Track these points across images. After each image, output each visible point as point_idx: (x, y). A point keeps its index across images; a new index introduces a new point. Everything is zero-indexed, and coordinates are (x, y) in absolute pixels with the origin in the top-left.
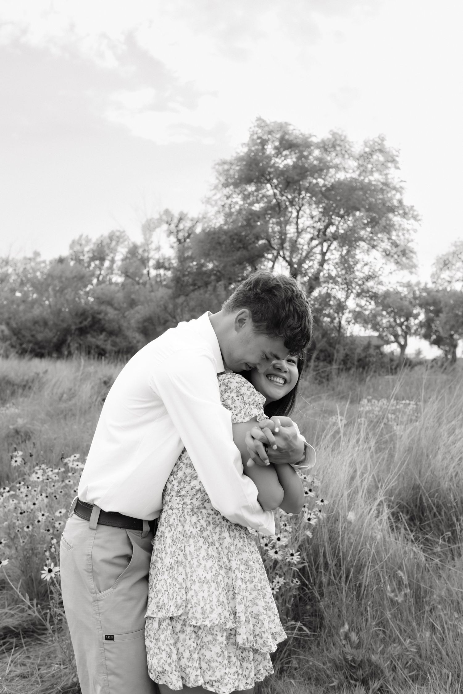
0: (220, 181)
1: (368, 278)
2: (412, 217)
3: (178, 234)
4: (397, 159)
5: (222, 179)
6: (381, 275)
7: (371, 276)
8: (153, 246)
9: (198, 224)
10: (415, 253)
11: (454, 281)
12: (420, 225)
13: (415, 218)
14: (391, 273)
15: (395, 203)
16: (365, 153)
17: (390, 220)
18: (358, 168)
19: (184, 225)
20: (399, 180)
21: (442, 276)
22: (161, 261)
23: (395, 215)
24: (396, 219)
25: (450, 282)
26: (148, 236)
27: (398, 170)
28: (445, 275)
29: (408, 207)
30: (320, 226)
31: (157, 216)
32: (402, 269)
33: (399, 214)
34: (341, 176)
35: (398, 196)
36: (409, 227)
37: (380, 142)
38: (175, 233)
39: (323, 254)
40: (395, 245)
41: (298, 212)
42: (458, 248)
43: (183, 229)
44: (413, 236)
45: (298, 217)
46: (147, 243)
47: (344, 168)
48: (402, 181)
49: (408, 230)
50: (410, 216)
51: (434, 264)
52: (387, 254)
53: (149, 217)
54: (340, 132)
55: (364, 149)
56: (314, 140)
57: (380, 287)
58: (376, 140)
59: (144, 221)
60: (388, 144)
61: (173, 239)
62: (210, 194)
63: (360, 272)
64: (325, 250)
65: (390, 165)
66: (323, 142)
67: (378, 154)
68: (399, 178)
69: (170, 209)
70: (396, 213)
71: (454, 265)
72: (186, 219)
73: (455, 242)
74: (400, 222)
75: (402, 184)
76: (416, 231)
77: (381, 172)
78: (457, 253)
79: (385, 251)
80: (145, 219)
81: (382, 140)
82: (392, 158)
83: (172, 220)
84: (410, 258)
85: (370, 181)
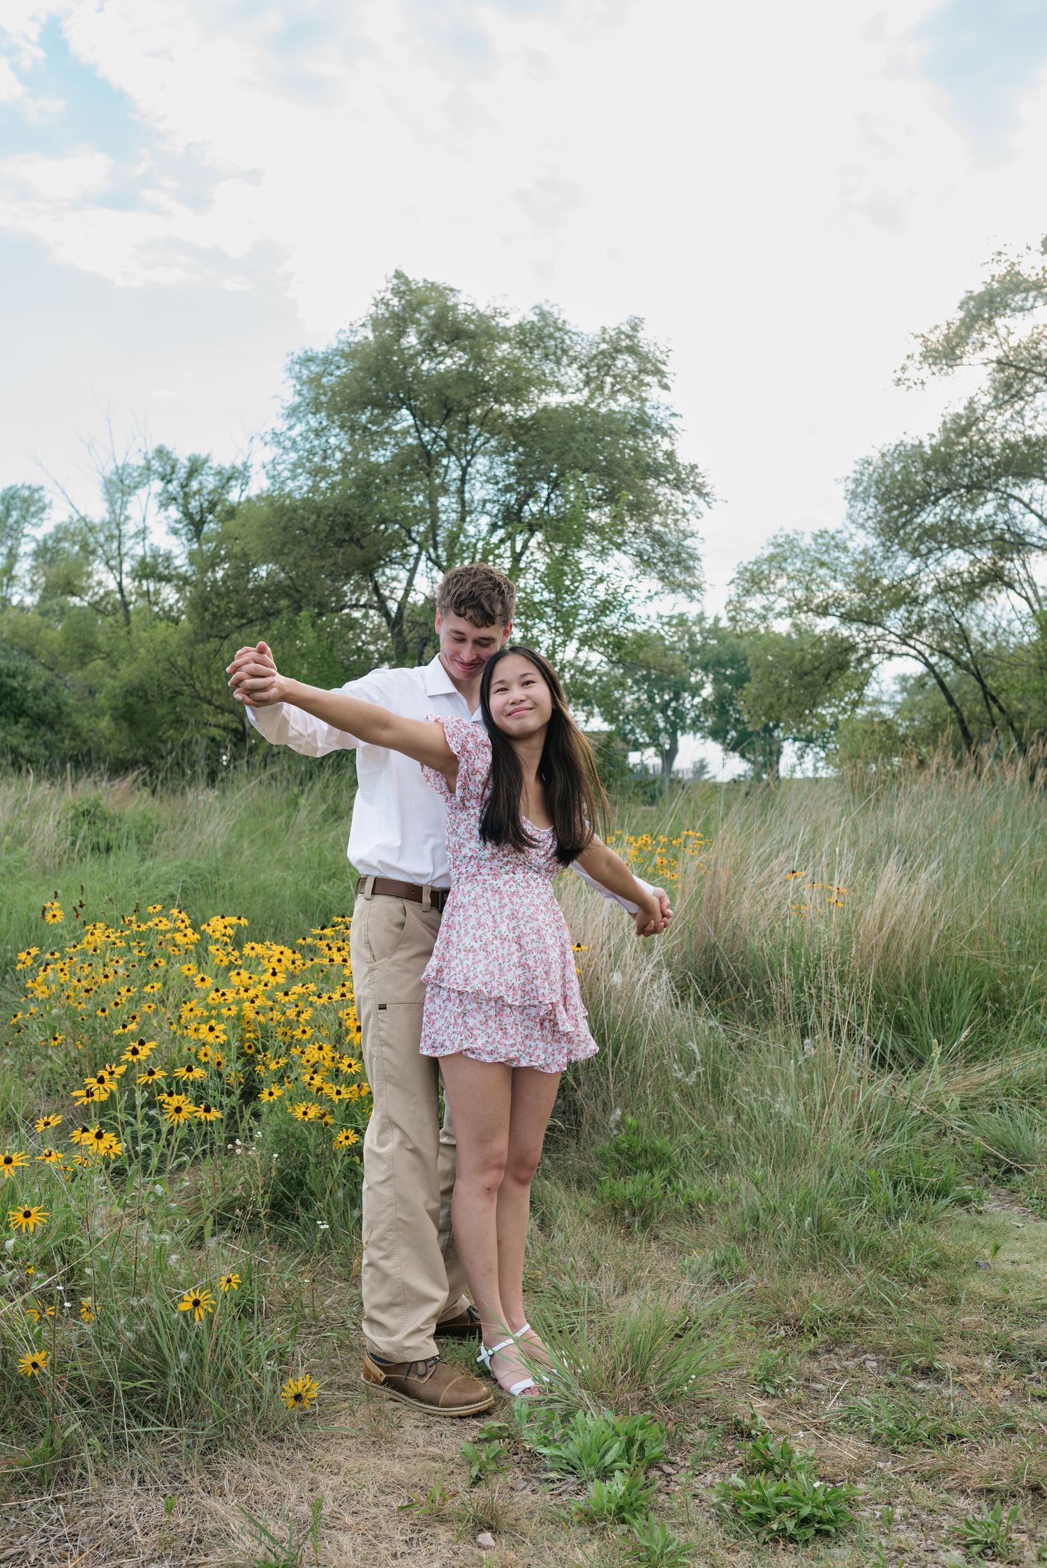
1: (605, 608)
2: (693, 487)
3: (186, 502)
4: (663, 367)
6: (630, 601)
7: (609, 602)
8: (129, 528)
9: (233, 483)
10: (698, 559)
11: (772, 615)
12: (708, 503)
13: (700, 493)
14: (650, 598)
15: (661, 458)
16: (602, 353)
17: (649, 492)
18: (587, 383)
19: (201, 483)
20: (668, 413)
21: (748, 605)
22: (150, 561)
23: (660, 483)
24: (664, 492)
25: (764, 618)
26: (117, 507)
27: (666, 392)
28: (756, 602)
29: (685, 467)
30: (510, 499)
31: (137, 461)
32: (673, 591)
33: (668, 481)
34: (553, 399)
35: (665, 445)
36: (687, 507)
37: (630, 332)
38: (180, 501)
39: (517, 558)
40: (658, 539)
41: (463, 468)
42: (779, 549)
43: (199, 493)
44: (694, 524)
45: (463, 480)
46: (116, 520)
47: (559, 384)
48: (674, 415)
49: (684, 514)
50: (690, 485)
51: (732, 582)
52: (644, 561)
53: (120, 463)
54: (554, 312)
58: (624, 328)
59: (107, 471)
60: (646, 338)
61: (174, 512)
63: (588, 595)
64: (518, 549)
65: (648, 379)
66: (519, 327)
67: (626, 357)
68: (667, 408)
69: (169, 447)
70: (662, 479)
71: (773, 583)
72: (206, 470)
73: (775, 537)
74: (669, 496)
75: (674, 421)
76: (699, 516)
77: (631, 394)
78: (777, 560)
79: (640, 554)
80: (111, 467)
81: (634, 329)
82: (654, 365)
83: (173, 472)
84: (688, 569)
85: (612, 412)
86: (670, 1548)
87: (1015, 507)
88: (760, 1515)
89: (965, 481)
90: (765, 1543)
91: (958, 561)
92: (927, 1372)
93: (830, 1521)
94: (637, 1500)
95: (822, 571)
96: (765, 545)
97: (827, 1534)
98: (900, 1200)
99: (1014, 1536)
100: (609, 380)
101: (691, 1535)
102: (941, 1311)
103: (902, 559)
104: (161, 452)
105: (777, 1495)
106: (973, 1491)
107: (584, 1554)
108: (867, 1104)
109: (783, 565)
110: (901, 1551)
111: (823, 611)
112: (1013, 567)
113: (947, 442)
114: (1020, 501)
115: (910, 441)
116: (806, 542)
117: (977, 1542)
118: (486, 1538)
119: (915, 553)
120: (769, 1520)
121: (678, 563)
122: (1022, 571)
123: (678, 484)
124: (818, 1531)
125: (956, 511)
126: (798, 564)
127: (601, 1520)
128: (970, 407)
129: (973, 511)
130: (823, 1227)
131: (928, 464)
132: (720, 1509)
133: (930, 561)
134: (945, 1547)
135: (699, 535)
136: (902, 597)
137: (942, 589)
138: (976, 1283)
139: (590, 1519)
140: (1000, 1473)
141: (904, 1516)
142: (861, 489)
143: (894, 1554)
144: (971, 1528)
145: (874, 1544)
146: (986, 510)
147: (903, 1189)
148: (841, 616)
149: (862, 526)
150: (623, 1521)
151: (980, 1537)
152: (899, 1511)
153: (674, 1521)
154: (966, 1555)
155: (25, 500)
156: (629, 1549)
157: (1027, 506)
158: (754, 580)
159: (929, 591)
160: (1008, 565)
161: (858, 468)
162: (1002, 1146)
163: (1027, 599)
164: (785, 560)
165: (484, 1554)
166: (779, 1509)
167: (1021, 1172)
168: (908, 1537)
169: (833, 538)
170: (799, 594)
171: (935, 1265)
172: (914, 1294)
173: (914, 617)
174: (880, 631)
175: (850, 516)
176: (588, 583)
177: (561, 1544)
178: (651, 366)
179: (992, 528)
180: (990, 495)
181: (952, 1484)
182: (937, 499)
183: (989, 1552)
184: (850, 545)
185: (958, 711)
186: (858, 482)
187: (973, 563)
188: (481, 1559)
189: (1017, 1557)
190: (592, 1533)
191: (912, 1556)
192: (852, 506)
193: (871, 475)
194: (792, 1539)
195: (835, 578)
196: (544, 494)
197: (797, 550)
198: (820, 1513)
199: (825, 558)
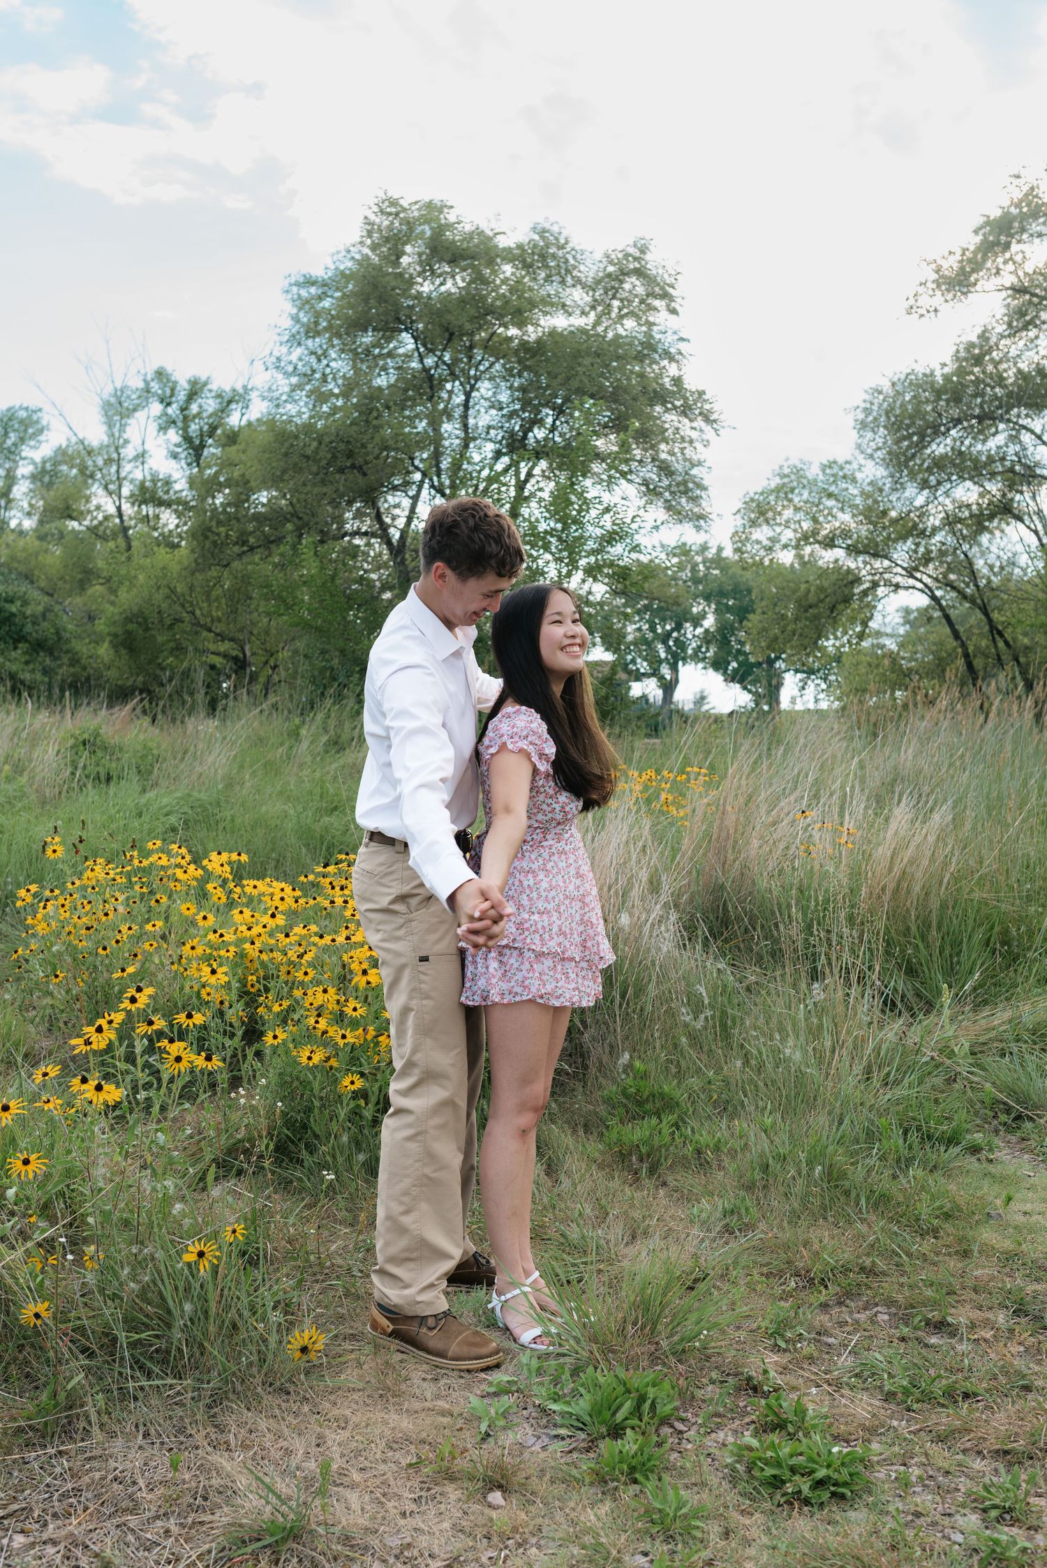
1: (611, 538)
2: (700, 414)
3: (185, 426)
4: (671, 290)
6: (636, 531)
7: (615, 532)
8: (129, 452)
9: (233, 406)
10: (705, 489)
11: (778, 546)
12: (716, 430)
13: (707, 420)
14: (656, 528)
15: (668, 384)
16: (609, 275)
17: (656, 419)
18: (593, 307)
19: (200, 407)
20: (676, 337)
21: (754, 537)
22: (149, 485)
23: (667, 410)
24: (671, 419)
25: (770, 549)
26: (116, 431)
27: (674, 316)
28: (762, 534)
29: (692, 394)
31: (137, 383)
32: (679, 521)
33: (675, 408)
34: (559, 322)
35: (673, 370)
36: (694, 435)
37: (638, 254)
38: (180, 424)
39: (521, 486)
40: (665, 469)
41: (467, 393)
42: (786, 480)
43: (198, 416)
44: (701, 453)
45: (466, 406)
46: (115, 443)
47: (564, 305)
48: (682, 339)
49: (691, 442)
50: (697, 412)
51: (739, 511)
52: (650, 490)
53: (118, 385)
54: (555, 229)
55: (605, 268)
56: (503, 242)
58: (631, 250)
59: (106, 393)
60: (654, 261)
61: (174, 436)
63: (594, 526)
65: (657, 303)
66: (520, 247)
67: (634, 279)
68: (675, 333)
69: (169, 369)
70: (669, 406)
71: (780, 514)
72: (206, 393)
73: (781, 467)
74: (676, 424)
75: (682, 346)
76: (707, 444)
77: (638, 318)
78: (784, 491)
79: (646, 483)
80: (110, 389)
81: (643, 252)
82: (662, 288)
83: (172, 395)
84: (695, 500)
85: (618, 336)
86: (684, 1511)
87: (1026, 438)
88: (774, 1476)
89: (977, 411)
90: (779, 1505)
91: (967, 493)
92: (940, 1326)
93: (845, 1484)
94: (649, 1460)
95: (831, 503)
96: (770, 476)
97: (842, 1497)
98: (910, 1148)
99: (1032, 1500)
100: (616, 303)
101: (704, 1496)
102: (954, 1264)
103: (911, 490)
104: (160, 374)
105: (792, 1456)
106: (989, 1452)
107: (596, 1515)
108: (877, 1050)
109: (790, 496)
110: (918, 1515)
111: (829, 543)
112: (1022, 500)
113: (961, 372)
114: (1032, 432)
115: (921, 369)
116: (814, 472)
117: (995, 1507)
118: (496, 1497)
119: (924, 485)
120: (784, 1482)
121: (685, 492)
122: (1031, 503)
123: (685, 411)
124: (834, 1494)
125: (967, 442)
126: (806, 495)
127: (613, 1481)
128: (984, 336)
129: (984, 441)
130: (833, 1176)
131: (938, 393)
132: (734, 1470)
133: (939, 493)
134: (962, 1511)
135: (706, 464)
136: (910, 528)
137: (950, 521)
138: (987, 1235)
139: (601, 1479)
140: (1017, 1434)
141: (920, 1477)
142: (871, 418)
143: (910, 1518)
144: (989, 1492)
145: (891, 1508)
146: (997, 441)
147: (914, 1137)
148: (848, 548)
149: (871, 456)
150: (635, 1481)
151: (997, 1501)
152: (915, 1472)
153: (686, 1481)
154: (984, 1520)
155: (21, 422)
156: (642, 1510)
157: (1039, 437)
158: (759, 511)
159: (937, 523)
160: (1018, 497)
161: (867, 397)
162: (1012, 1092)
163: (1036, 532)
164: (792, 490)
165: (494, 1514)
166: (793, 1470)
167: (1031, 1119)
168: (924, 1500)
169: (842, 468)
170: (806, 525)
171: (947, 1216)
172: (927, 1245)
173: (922, 550)
174: (886, 563)
175: (859, 446)
176: (593, 513)
177: (572, 1504)
178: (659, 291)
179: (1003, 459)
180: (1002, 426)
181: (969, 1445)
182: (948, 430)
183: (1007, 1517)
184: (859, 476)
185: (963, 645)
186: (867, 411)
187: (981, 495)
188: (491, 1520)
189: (1035, 1523)
190: (603, 1493)
191: (929, 1520)
192: (861, 436)
193: (881, 405)
194: (807, 1502)
195: (842, 510)
196: (549, 420)
197: (805, 481)
198: (835, 1476)
199: (832, 489)
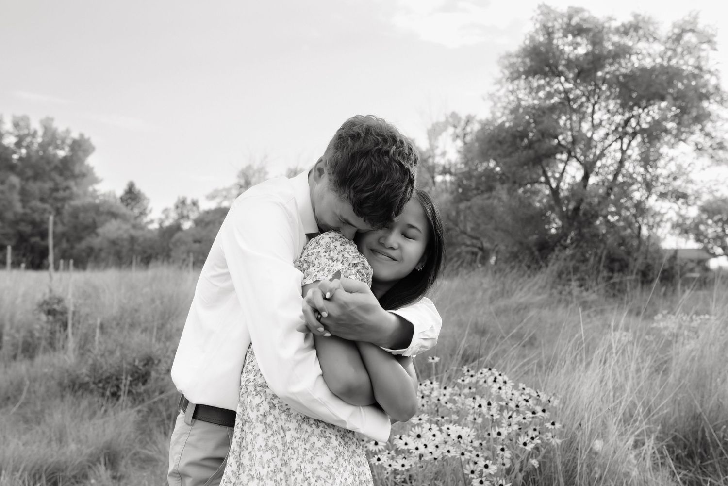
0: (504, 73)
3: (464, 137)
4: (714, 39)
5: (507, 73)
6: (690, 172)
15: (711, 89)
16: (675, 34)
17: (703, 109)
18: (666, 52)
19: (471, 128)
20: (714, 62)
22: (447, 166)
23: (711, 103)
24: (713, 108)
27: (715, 52)
30: (618, 119)
31: (442, 119)
33: (715, 101)
35: (713, 80)
37: (691, 21)
38: (462, 135)
41: (594, 106)
43: (471, 132)
45: (593, 112)
46: (433, 148)
47: (649, 54)
48: (718, 63)
52: (699, 149)
53: (435, 121)
55: (672, 31)
57: (690, 186)
58: (687, 19)
59: (429, 126)
60: (701, 23)
61: (459, 143)
62: (493, 89)
64: (624, 147)
65: (704, 46)
66: (623, 25)
67: (690, 34)
68: (713, 60)
70: (712, 100)
72: (474, 121)
74: (717, 110)
75: (719, 67)
79: (696, 144)
81: (694, 19)
82: (708, 38)
83: (458, 123)
121: (721, 148)
123: (722, 103)
176: (663, 161)
